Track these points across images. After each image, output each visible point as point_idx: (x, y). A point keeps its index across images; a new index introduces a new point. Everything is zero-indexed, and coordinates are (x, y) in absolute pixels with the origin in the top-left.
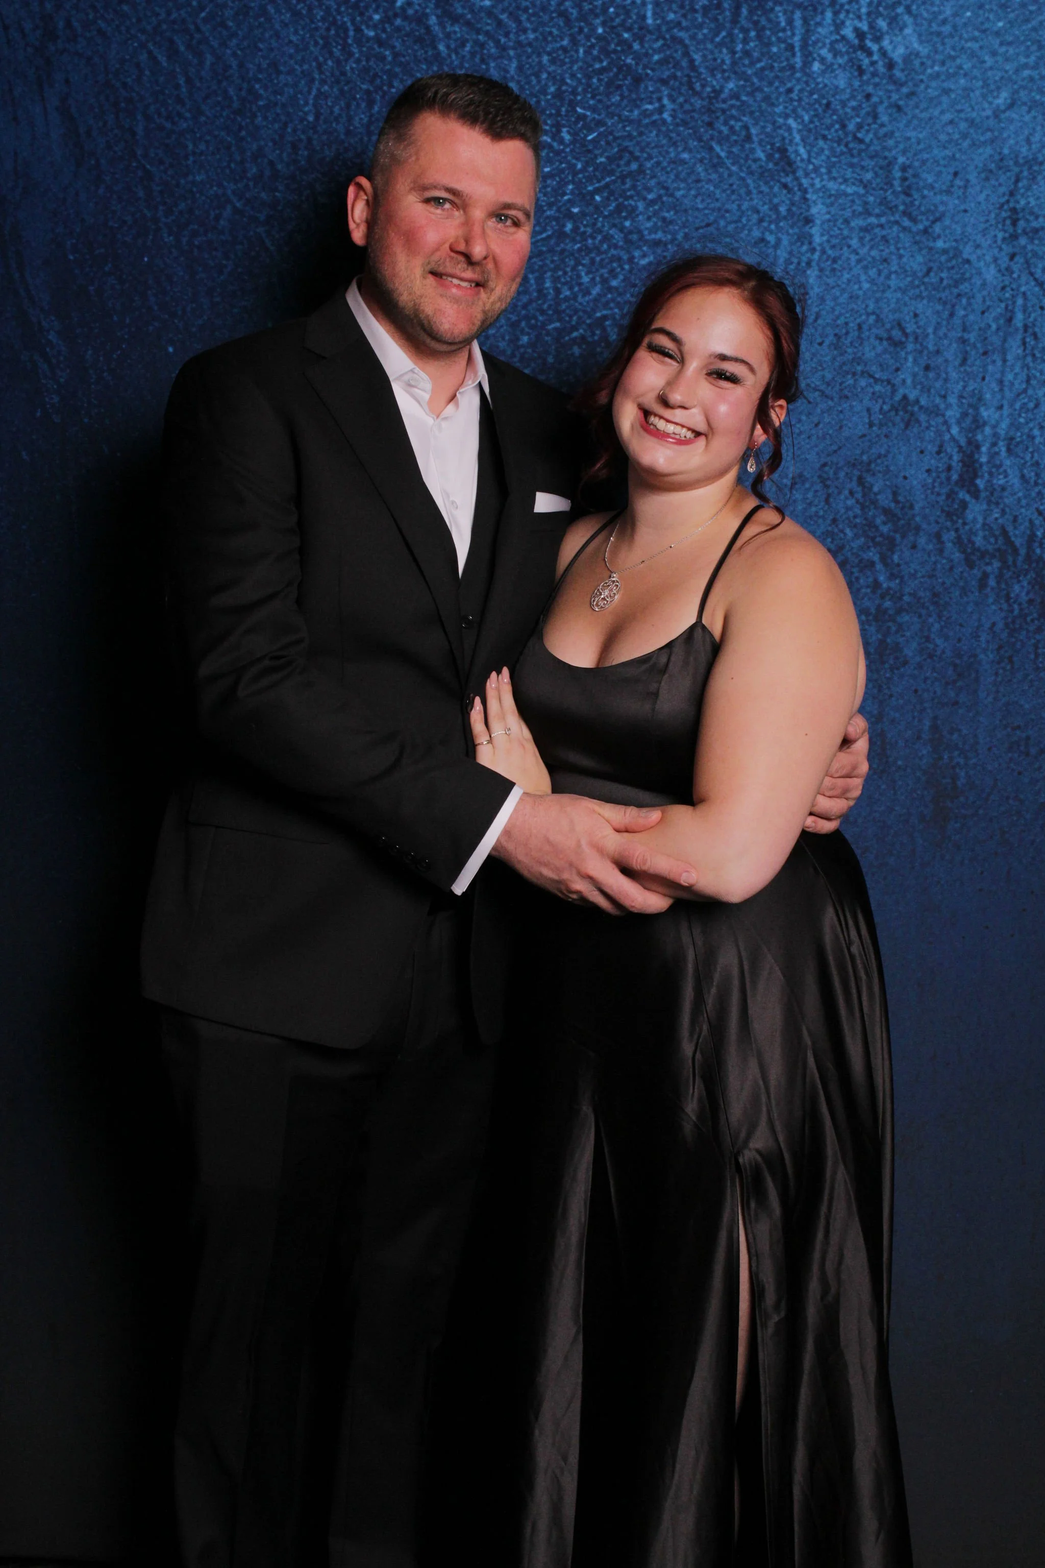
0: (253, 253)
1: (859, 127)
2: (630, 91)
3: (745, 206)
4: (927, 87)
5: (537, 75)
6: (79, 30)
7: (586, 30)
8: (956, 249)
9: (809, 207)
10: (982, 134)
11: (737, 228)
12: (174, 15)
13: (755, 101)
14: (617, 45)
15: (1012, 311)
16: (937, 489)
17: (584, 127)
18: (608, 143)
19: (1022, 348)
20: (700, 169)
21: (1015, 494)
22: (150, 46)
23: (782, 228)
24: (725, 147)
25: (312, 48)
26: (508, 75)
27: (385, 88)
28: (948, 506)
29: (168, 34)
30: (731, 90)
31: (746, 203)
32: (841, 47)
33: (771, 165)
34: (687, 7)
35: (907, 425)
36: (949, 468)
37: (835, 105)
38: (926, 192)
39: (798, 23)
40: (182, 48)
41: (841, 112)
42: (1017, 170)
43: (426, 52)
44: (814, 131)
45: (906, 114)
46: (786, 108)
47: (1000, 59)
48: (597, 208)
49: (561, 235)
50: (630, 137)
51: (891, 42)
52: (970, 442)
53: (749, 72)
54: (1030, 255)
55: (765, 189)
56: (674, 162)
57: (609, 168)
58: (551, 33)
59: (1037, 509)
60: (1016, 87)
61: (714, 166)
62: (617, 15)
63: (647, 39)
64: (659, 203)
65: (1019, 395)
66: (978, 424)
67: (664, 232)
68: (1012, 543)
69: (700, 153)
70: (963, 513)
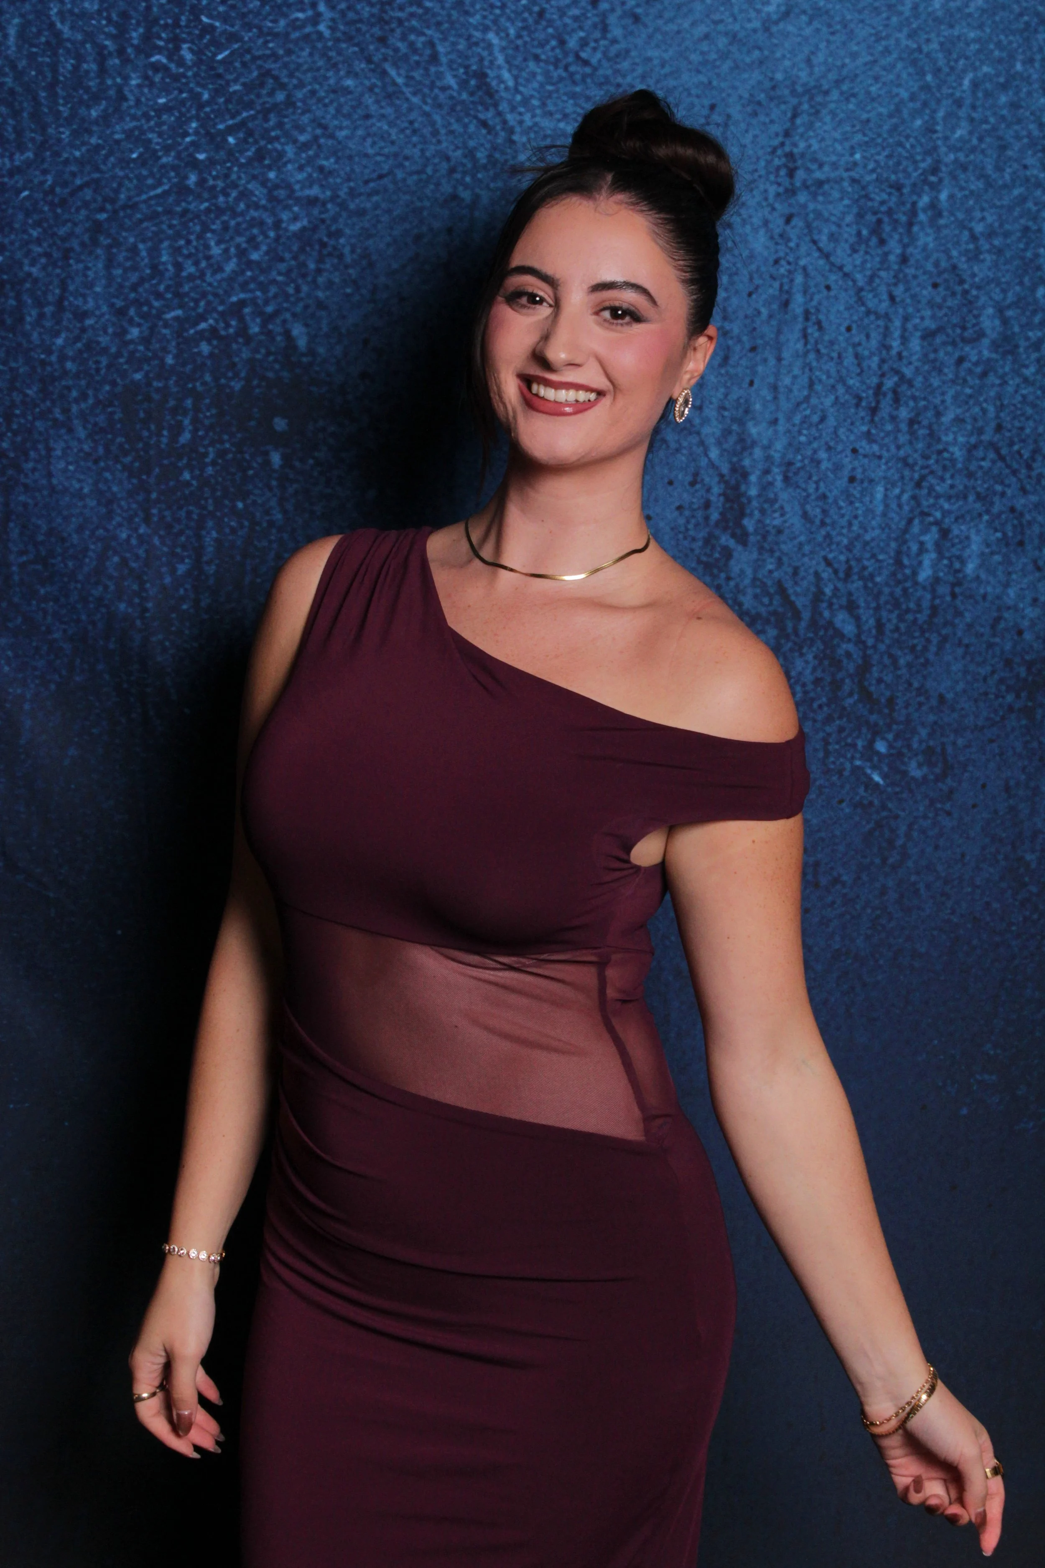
1: (584, 43)
3: (431, 150)
9: (516, 151)
10: (749, 52)
11: (420, 180)
13: (443, 8)
15: (789, 293)
16: (691, 533)
17: (213, 42)
18: (244, 64)
19: (802, 342)
20: (369, 100)
21: (795, 538)
23: (480, 181)
24: (402, 72)
28: (705, 554)
31: (432, 147)
33: (464, 96)
36: (707, 505)
37: (551, 14)
41: (558, 23)
42: (795, 101)
44: (522, 49)
45: (645, 26)
46: (485, 17)
48: (230, 153)
49: (182, 190)
50: (274, 56)
52: (734, 470)
54: (811, 216)
55: (455, 126)
56: (334, 91)
57: (246, 98)
59: (825, 559)
61: (389, 96)
64: (315, 147)
65: (798, 404)
66: (745, 444)
67: (322, 186)
68: (792, 604)
69: (369, 79)
70: (726, 565)
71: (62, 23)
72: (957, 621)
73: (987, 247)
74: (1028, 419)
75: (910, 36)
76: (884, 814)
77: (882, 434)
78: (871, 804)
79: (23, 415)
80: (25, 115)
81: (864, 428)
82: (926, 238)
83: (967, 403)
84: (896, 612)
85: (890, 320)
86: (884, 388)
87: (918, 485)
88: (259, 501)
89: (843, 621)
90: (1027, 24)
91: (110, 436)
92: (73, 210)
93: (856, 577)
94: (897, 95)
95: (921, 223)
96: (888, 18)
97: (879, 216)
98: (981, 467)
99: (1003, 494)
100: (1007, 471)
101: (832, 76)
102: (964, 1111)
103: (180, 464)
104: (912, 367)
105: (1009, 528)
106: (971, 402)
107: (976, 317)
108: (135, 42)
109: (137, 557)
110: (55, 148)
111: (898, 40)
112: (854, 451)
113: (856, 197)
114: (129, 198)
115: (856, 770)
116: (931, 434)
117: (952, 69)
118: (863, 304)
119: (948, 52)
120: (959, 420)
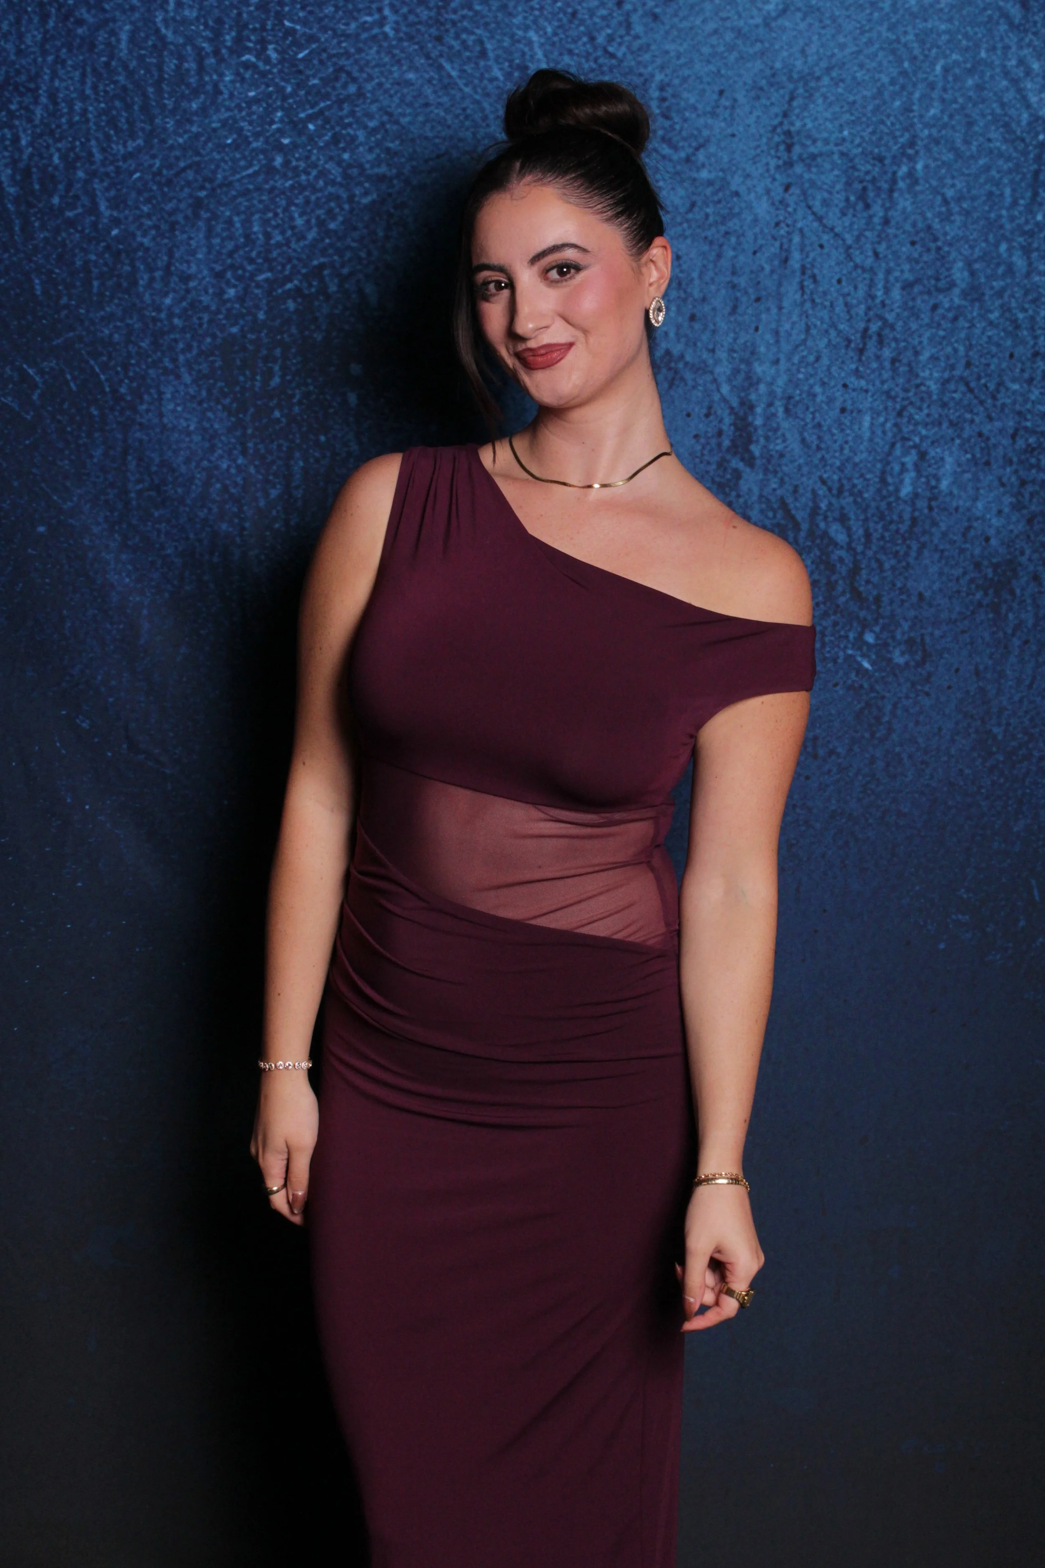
1: (610, 39)
8: (724, 179)
10: (752, 45)
13: (490, 10)
15: (788, 251)
16: (706, 458)
17: (295, 43)
18: (321, 62)
19: (800, 293)
20: (428, 91)
21: (795, 461)
24: (456, 66)
28: (719, 475)
35: (671, 384)
36: (720, 433)
37: (583, 14)
38: (687, 114)
41: (589, 22)
42: (791, 86)
44: (558, 45)
45: (663, 24)
46: (525, 18)
48: (311, 139)
49: (270, 170)
50: (347, 55)
52: (742, 403)
54: (807, 185)
56: (398, 84)
57: (323, 91)
59: (821, 478)
61: (445, 87)
65: (797, 346)
66: (751, 381)
67: (389, 165)
68: (793, 518)
69: (427, 72)
70: (736, 484)
71: (167, 27)
72: (934, 530)
73: (957, 209)
74: (993, 356)
75: (889, 29)
76: (873, 695)
77: (868, 371)
78: (861, 687)
79: (138, 364)
80: (136, 107)
81: (853, 366)
82: (904, 203)
83: (940, 343)
84: (882, 523)
85: (875, 274)
86: (870, 332)
87: (900, 414)
88: (339, 435)
89: (837, 531)
90: (990, 18)
91: (211, 381)
92: (177, 189)
93: (846, 494)
94: (879, 80)
95: (900, 190)
96: (871, 14)
97: (865, 184)
98: (953, 398)
99: (972, 421)
100: (975, 401)
101: (824, 64)
102: (942, 946)
103: (271, 404)
104: (893, 314)
105: (977, 450)
106: (944, 343)
107: (948, 270)
108: (229, 44)
109: (236, 484)
110: (163, 136)
111: (879, 33)
112: (845, 386)
113: (844, 167)
114: (225, 178)
115: (848, 658)
116: (911, 370)
117: (926, 56)
118: (851, 260)
119: (923, 42)
120: (934, 358)
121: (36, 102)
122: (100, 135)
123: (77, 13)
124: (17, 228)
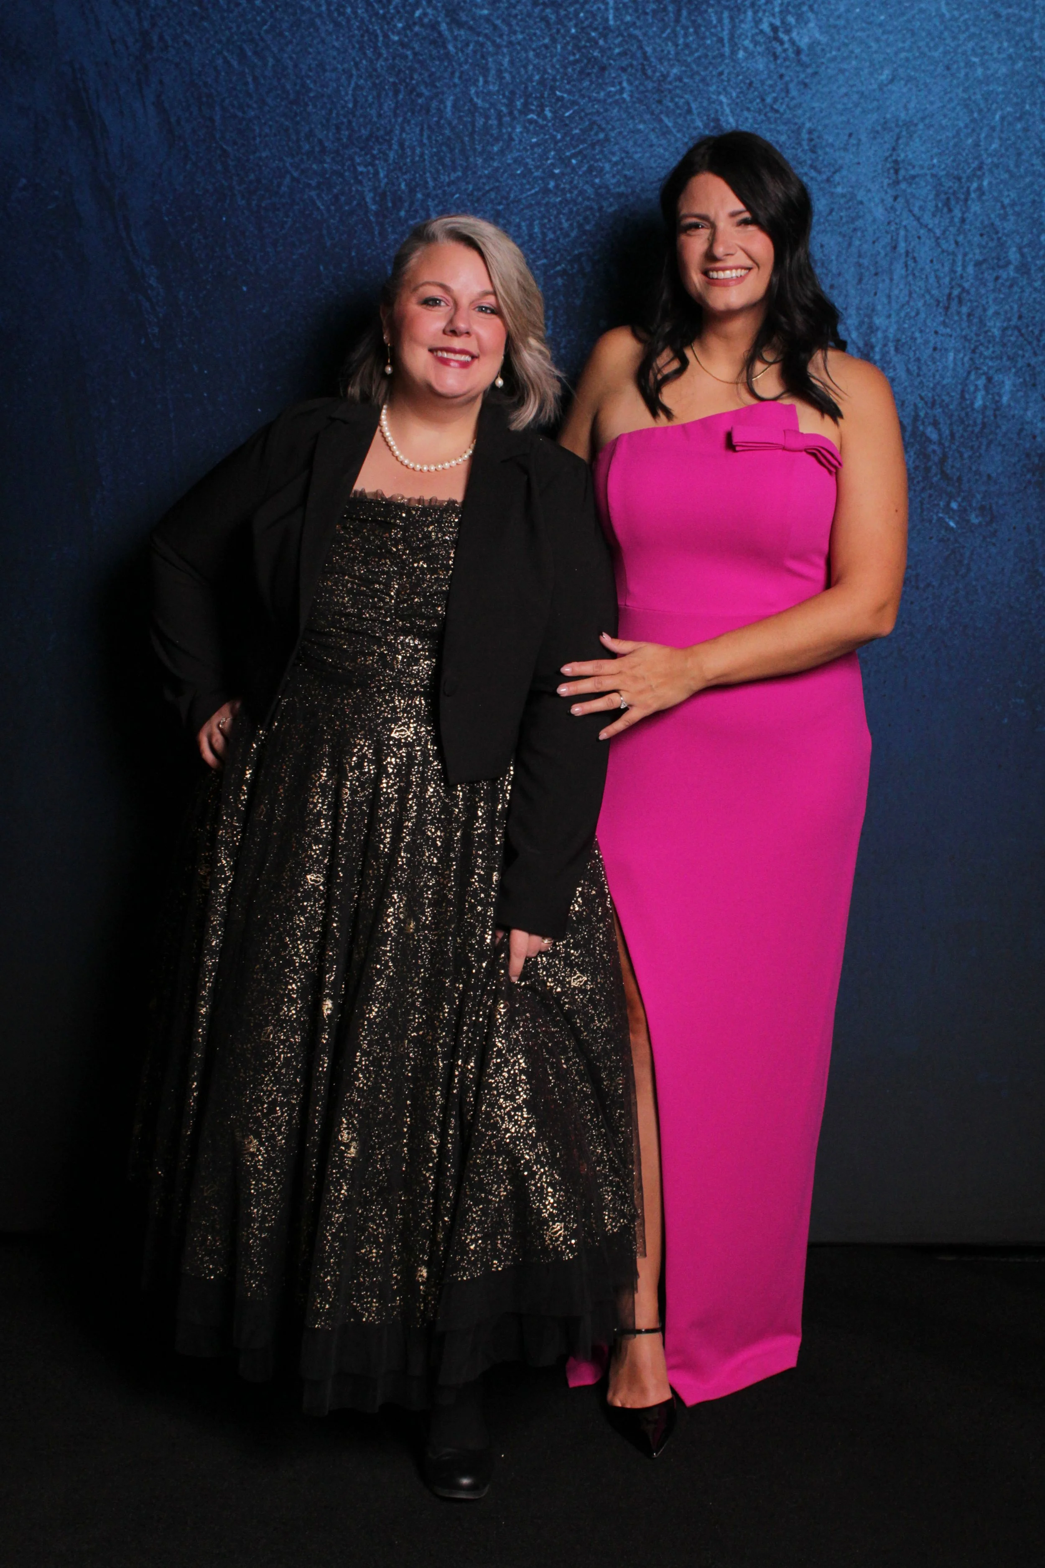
0: (307, 212)
1: (775, 100)
2: (597, 77)
4: (827, 68)
5: (525, 67)
6: (170, 43)
7: (562, 31)
8: (852, 193)
10: (871, 103)
12: (242, 29)
13: (694, 82)
14: (587, 41)
15: (897, 241)
17: (562, 106)
18: (581, 119)
19: (905, 269)
20: (652, 136)
22: (226, 54)
24: (671, 119)
25: (350, 51)
26: (502, 68)
27: (408, 80)
29: (239, 43)
30: (675, 74)
32: (760, 38)
34: (640, 11)
37: (757, 84)
38: (827, 149)
39: (726, 21)
40: (250, 54)
41: (760, 89)
42: (898, 130)
43: (439, 52)
45: (811, 89)
46: (718, 87)
47: (882, 44)
48: (573, 169)
49: (546, 191)
50: (598, 113)
51: (798, 33)
52: (866, 345)
53: (689, 59)
56: (633, 132)
57: (582, 137)
58: (535, 34)
60: (895, 66)
62: (587, 19)
63: (610, 35)
64: (622, 164)
65: (903, 306)
66: (872, 329)
67: (626, 186)
69: (652, 124)
71: (478, 97)
72: (998, 431)
73: (1011, 212)
74: (1037, 311)
75: (964, 91)
76: (957, 545)
77: (952, 322)
78: (949, 539)
80: (457, 151)
81: (942, 319)
82: (975, 207)
83: (1001, 303)
84: (962, 426)
85: (956, 256)
86: (953, 295)
87: (974, 351)
89: (931, 432)
90: (1032, 83)
93: (938, 406)
94: (957, 125)
95: (973, 200)
96: (951, 81)
97: (949, 195)
98: (1009, 341)
99: (1023, 356)
100: (1025, 342)
101: (920, 115)
102: (1006, 721)
104: (969, 283)
105: (1027, 376)
106: (1004, 303)
107: (1006, 253)
108: (519, 107)
110: (474, 169)
111: (957, 95)
112: (936, 332)
113: (935, 184)
114: (516, 196)
115: (940, 520)
116: (981, 321)
117: (989, 110)
118: (940, 247)
119: (986, 100)
120: (997, 313)
121: (390, 148)
122: (433, 171)
123: (418, 90)
124: (376, 233)
